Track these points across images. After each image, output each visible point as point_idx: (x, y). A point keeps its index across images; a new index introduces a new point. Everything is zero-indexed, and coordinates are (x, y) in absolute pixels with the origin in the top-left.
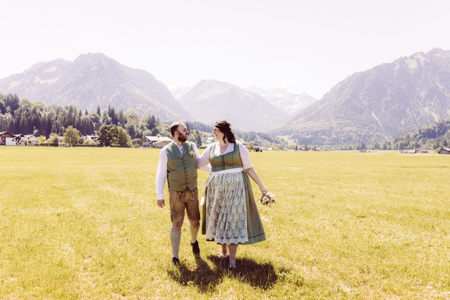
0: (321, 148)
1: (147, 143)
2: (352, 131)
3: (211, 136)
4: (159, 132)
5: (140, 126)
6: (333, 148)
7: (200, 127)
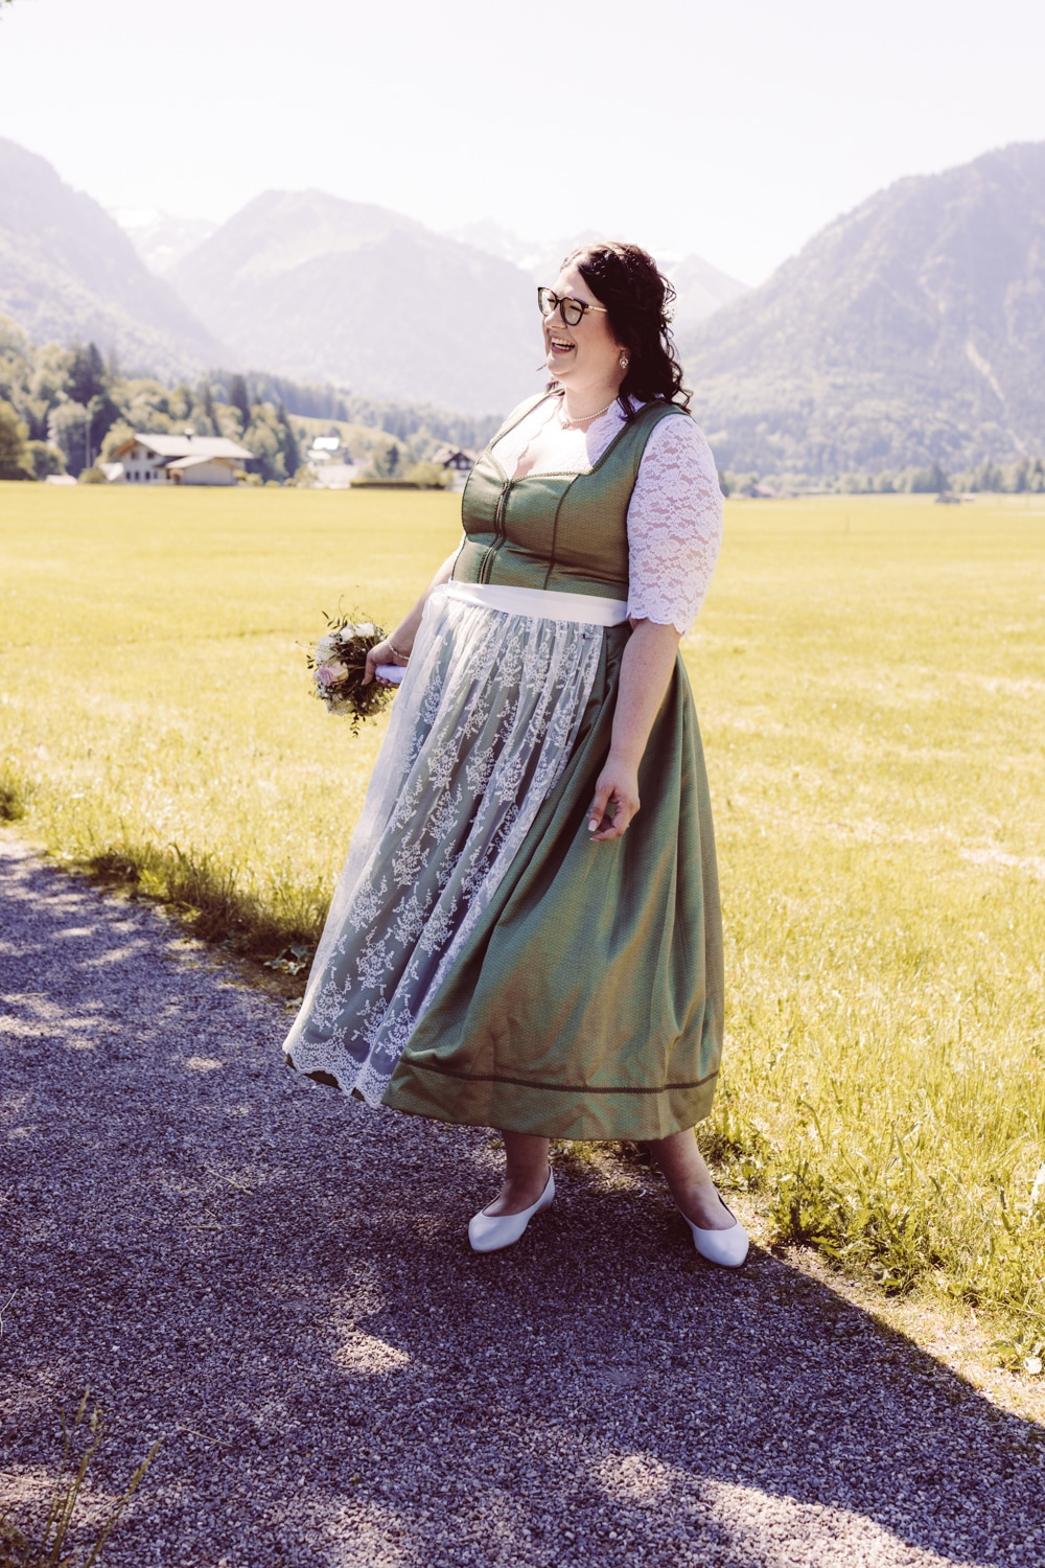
0: (778, 488)
1: (144, 465)
2: (888, 418)
3: (327, 431)
4: (121, 415)
5: (34, 386)
6: (816, 485)
7: (275, 395)
